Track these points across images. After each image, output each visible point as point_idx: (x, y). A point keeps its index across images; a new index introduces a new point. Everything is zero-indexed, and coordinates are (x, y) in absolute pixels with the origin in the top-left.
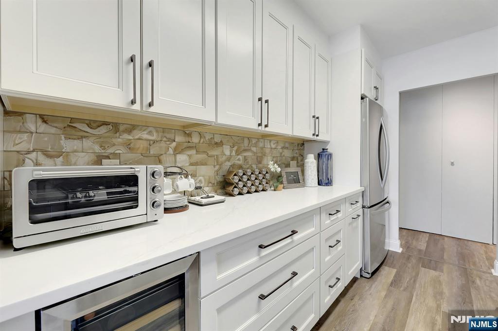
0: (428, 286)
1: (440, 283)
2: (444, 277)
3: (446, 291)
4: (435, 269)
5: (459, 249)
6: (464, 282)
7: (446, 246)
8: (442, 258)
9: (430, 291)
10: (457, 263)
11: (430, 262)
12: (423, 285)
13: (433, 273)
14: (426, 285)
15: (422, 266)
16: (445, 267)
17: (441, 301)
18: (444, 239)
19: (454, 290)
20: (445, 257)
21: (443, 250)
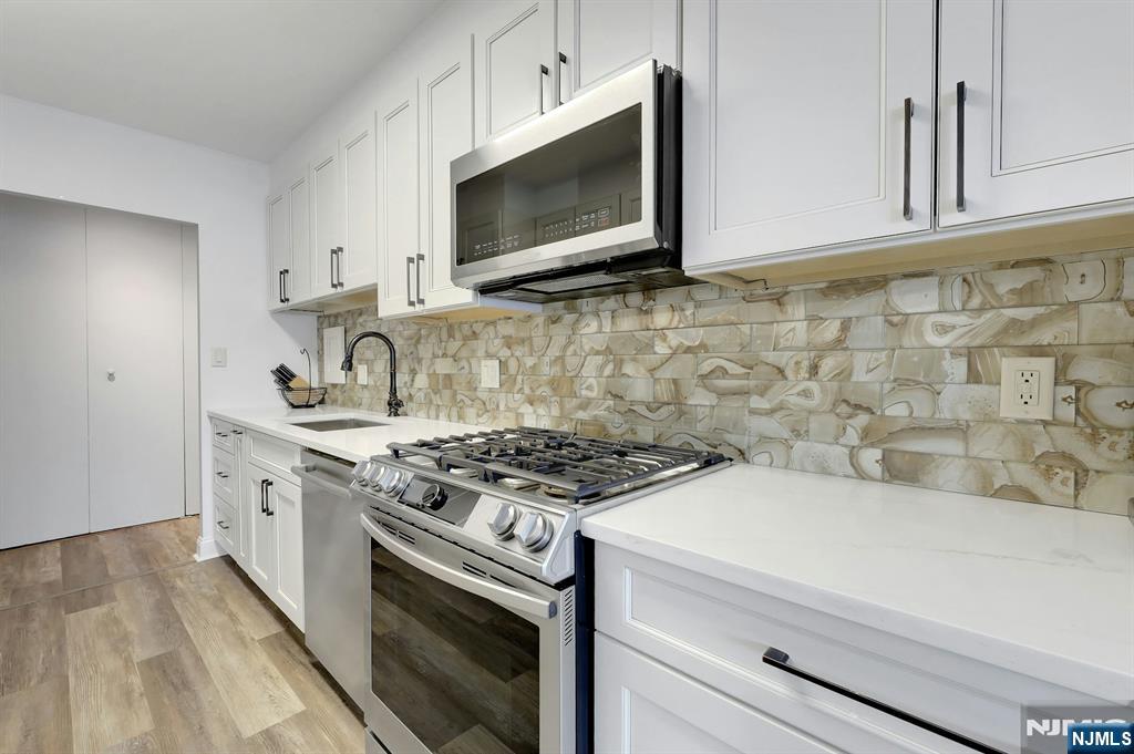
0: (93, 641)
1: (117, 621)
2: (121, 607)
3: (132, 627)
4: (98, 603)
5: (133, 546)
6: (158, 597)
7: (106, 552)
8: (106, 575)
9: (102, 645)
10: (137, 570)
11: (83, 596)
12: (82, 645)
13: (97, 612)
14: (90, 641)
15: (68, 612)
16: (118, 591)
17: (130, 648)
18: (98, 540)
19: (146, 618)
20: (111, 571)
21: (102, 560)
